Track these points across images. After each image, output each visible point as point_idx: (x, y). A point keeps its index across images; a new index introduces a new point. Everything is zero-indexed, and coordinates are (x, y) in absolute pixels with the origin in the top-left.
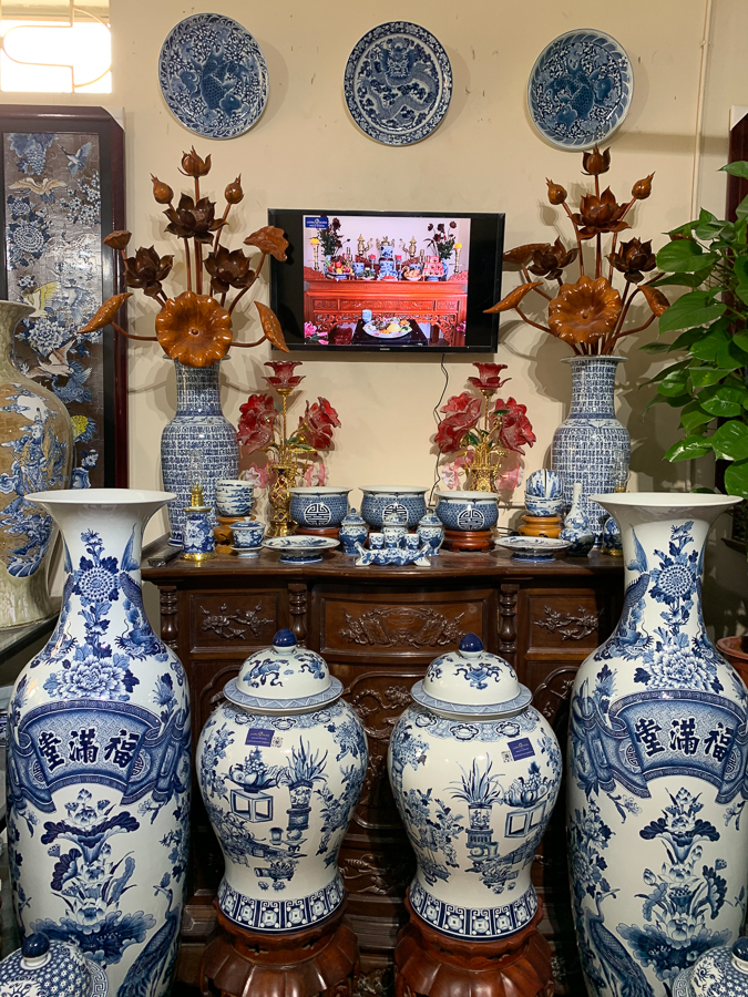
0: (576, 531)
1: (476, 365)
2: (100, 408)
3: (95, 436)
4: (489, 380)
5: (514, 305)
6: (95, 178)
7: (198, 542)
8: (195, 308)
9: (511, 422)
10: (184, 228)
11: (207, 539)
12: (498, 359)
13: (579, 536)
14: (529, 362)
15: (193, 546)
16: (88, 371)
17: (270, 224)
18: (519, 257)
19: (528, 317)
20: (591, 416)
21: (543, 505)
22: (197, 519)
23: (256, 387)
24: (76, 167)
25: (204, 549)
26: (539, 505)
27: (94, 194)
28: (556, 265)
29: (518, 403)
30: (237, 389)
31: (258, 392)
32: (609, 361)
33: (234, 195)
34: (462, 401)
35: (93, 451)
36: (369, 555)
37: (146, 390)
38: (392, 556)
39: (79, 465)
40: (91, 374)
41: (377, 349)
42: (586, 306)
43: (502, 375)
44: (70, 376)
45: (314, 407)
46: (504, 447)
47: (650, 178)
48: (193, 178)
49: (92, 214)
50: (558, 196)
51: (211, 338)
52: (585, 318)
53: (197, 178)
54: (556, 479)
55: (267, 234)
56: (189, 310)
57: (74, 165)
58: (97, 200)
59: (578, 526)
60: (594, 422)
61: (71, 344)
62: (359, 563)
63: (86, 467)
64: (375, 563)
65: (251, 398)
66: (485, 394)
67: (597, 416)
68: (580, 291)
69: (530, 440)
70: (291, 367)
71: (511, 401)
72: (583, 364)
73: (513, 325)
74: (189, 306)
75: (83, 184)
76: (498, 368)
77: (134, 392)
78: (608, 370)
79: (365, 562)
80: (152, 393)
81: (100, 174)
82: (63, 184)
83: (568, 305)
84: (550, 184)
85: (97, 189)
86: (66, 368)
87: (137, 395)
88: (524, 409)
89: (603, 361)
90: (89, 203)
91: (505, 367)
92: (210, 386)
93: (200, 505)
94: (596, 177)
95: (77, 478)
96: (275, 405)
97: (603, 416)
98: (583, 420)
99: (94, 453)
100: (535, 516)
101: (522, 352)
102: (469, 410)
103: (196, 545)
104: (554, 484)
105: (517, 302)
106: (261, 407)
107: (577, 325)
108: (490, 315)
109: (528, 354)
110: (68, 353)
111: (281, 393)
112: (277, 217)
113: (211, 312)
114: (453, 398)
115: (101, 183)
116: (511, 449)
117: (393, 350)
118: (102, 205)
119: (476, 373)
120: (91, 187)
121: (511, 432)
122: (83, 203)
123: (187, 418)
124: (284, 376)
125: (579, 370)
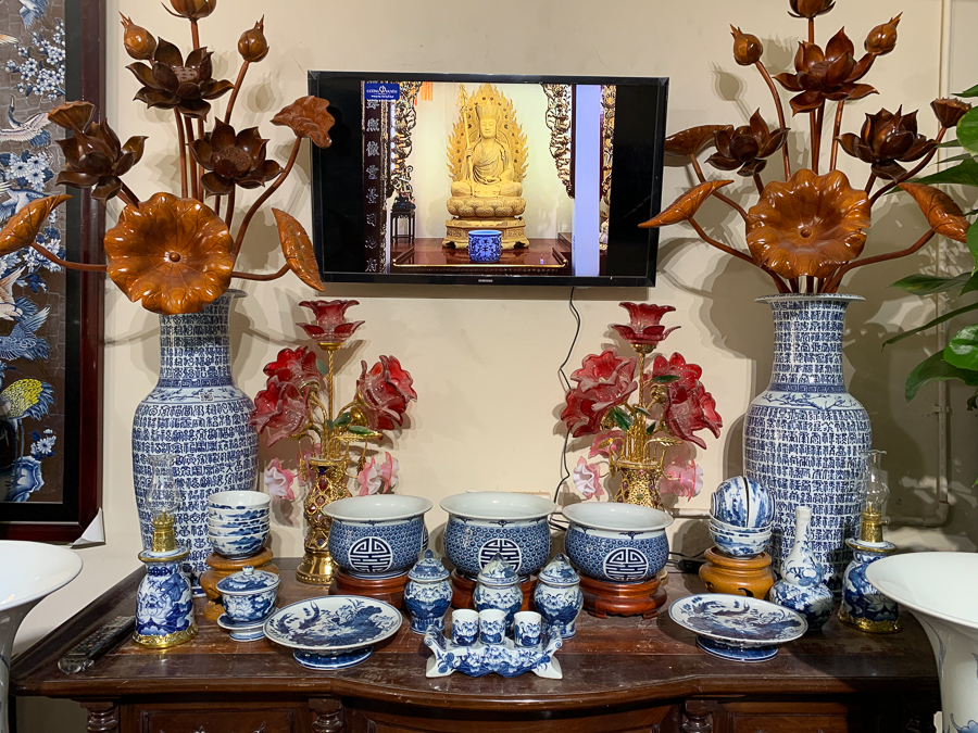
0: (804, 590)
1: (627, 306)
2: (60, 367)
3: (52, 408)
4: (647, 331)
5: (687, 217)
6: (60, 32)
7: (160, 616)
8: (173, 219)
9: (682, 396)
10: (164, 93)
11: (176, 609)
12: (656, 296)
13: (809, 601)
14: (700, 300)
15: (151, 623)
16: (44, 314)
17: (311, 93)
18: (689, 144)
19: (708, 233)
20: (810, 389)
21: (744, 540)
22: (160, 573)
23: (294, 336)
24: (32, 15)
25: (170, 625)
26: (736, 538)
27: (56, 53)
28: (755, 153)
29: (687, 363)
30: (266, 338)
31: (295, 343)
32: (838, 303)
33: (254, 48)
34: (604, 364)
35: (48, 431)
36: (450, 657)
37: (132, 339)
38: (492, 661)
39: (27, 453)
40: (49, 318)
41: (474, 281)
42: (806, 218)
43: (666, 321)
44: (17, 320)
45: (376, 369)
46: (672, 434)
47: (895, 22)
48: (187, 21)
49: (53, 81)
50: (749, 51)
51: (199, 268)
52: (805, 235)
53: (194, 21)
54: (765, 495)
55: (305, 108)
56: (163, 222)
57: (28, 11)
58: (61, 63)
59: (806, 581)
60: (815, 398)
61: (18, 272)
62: (433, 671)
63: (38, 456)
64: (462, 672)
65: (282, 354)
66: (639, 350)
67: (820, 389)
68: (797, 192)
69: (714, 423)
70: (341, 307)
71: (677, 358)
72: (795, 306)
73: (677, 244)
74: (163, 216)
75: (40, 39)
76: (658, 312)
77: (113, 343)
78: (836, 316)
79: (443, 670)
80: (139, 345)
81: (66, 24)
82: (12, 40)
83: (778, 215)
84: (737, 34)
85: (62, 47)
86: (10, 309)
87: (117, 348)
88: (696, 371)
89: (828, 303)
90: (49, 67)
91: (671, 309)
92: (210, 339)
93: (170, 547)
94: (811, 21)
95: (24, 472)
96: (318, 364)
97: (830, 389)
98: (799, 396)
99: (50, 435)
100: (729, 555)
101: (690, 284)
102: (617, 378)
103: (157, 621)
104: (762, 505)
105: (693, 211)
106: (295, 367)
107: (794, 246)
108: (646, 230)
109: (699, 288)
110: (15, 286)
111: (325, 348)
112: (322, 84)
113: (198, 225)
114: (591, 358)
115: (67, 38)
116: (684, 438)
117: (497, 282)
118: (66, 70)
119: (624, 318)
120: (53, 43)
121: (683, 411)
122: (40, 66)
123: (170, 390)
124: (330, 322)
125: (787, 316)
